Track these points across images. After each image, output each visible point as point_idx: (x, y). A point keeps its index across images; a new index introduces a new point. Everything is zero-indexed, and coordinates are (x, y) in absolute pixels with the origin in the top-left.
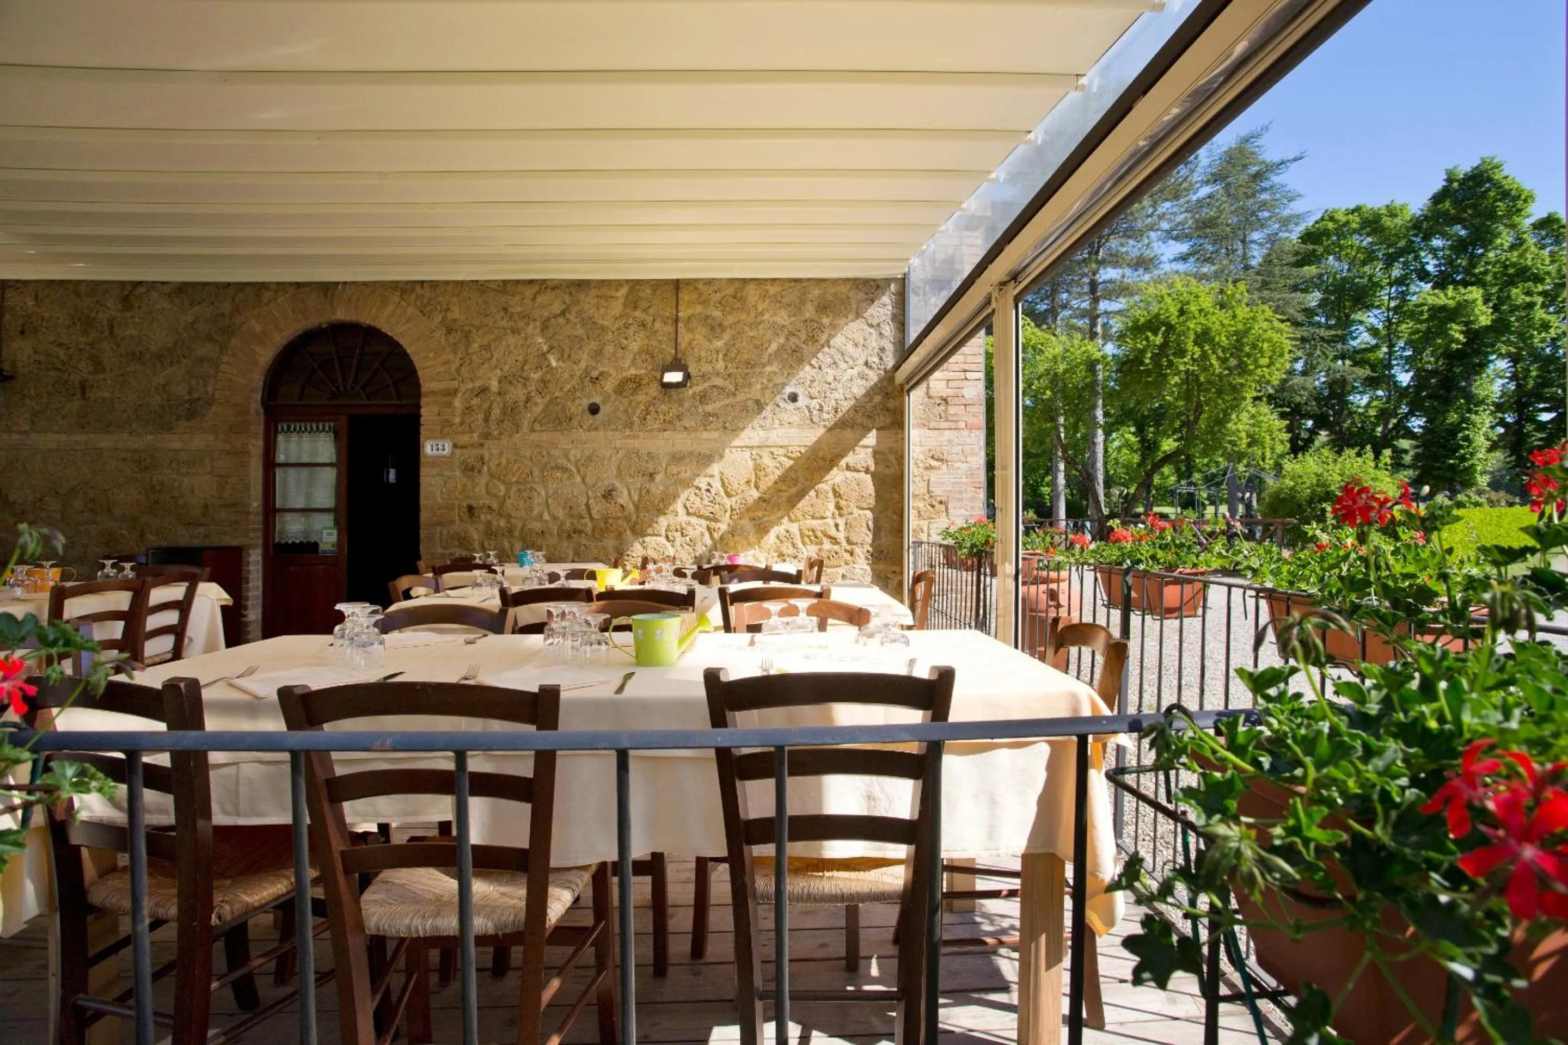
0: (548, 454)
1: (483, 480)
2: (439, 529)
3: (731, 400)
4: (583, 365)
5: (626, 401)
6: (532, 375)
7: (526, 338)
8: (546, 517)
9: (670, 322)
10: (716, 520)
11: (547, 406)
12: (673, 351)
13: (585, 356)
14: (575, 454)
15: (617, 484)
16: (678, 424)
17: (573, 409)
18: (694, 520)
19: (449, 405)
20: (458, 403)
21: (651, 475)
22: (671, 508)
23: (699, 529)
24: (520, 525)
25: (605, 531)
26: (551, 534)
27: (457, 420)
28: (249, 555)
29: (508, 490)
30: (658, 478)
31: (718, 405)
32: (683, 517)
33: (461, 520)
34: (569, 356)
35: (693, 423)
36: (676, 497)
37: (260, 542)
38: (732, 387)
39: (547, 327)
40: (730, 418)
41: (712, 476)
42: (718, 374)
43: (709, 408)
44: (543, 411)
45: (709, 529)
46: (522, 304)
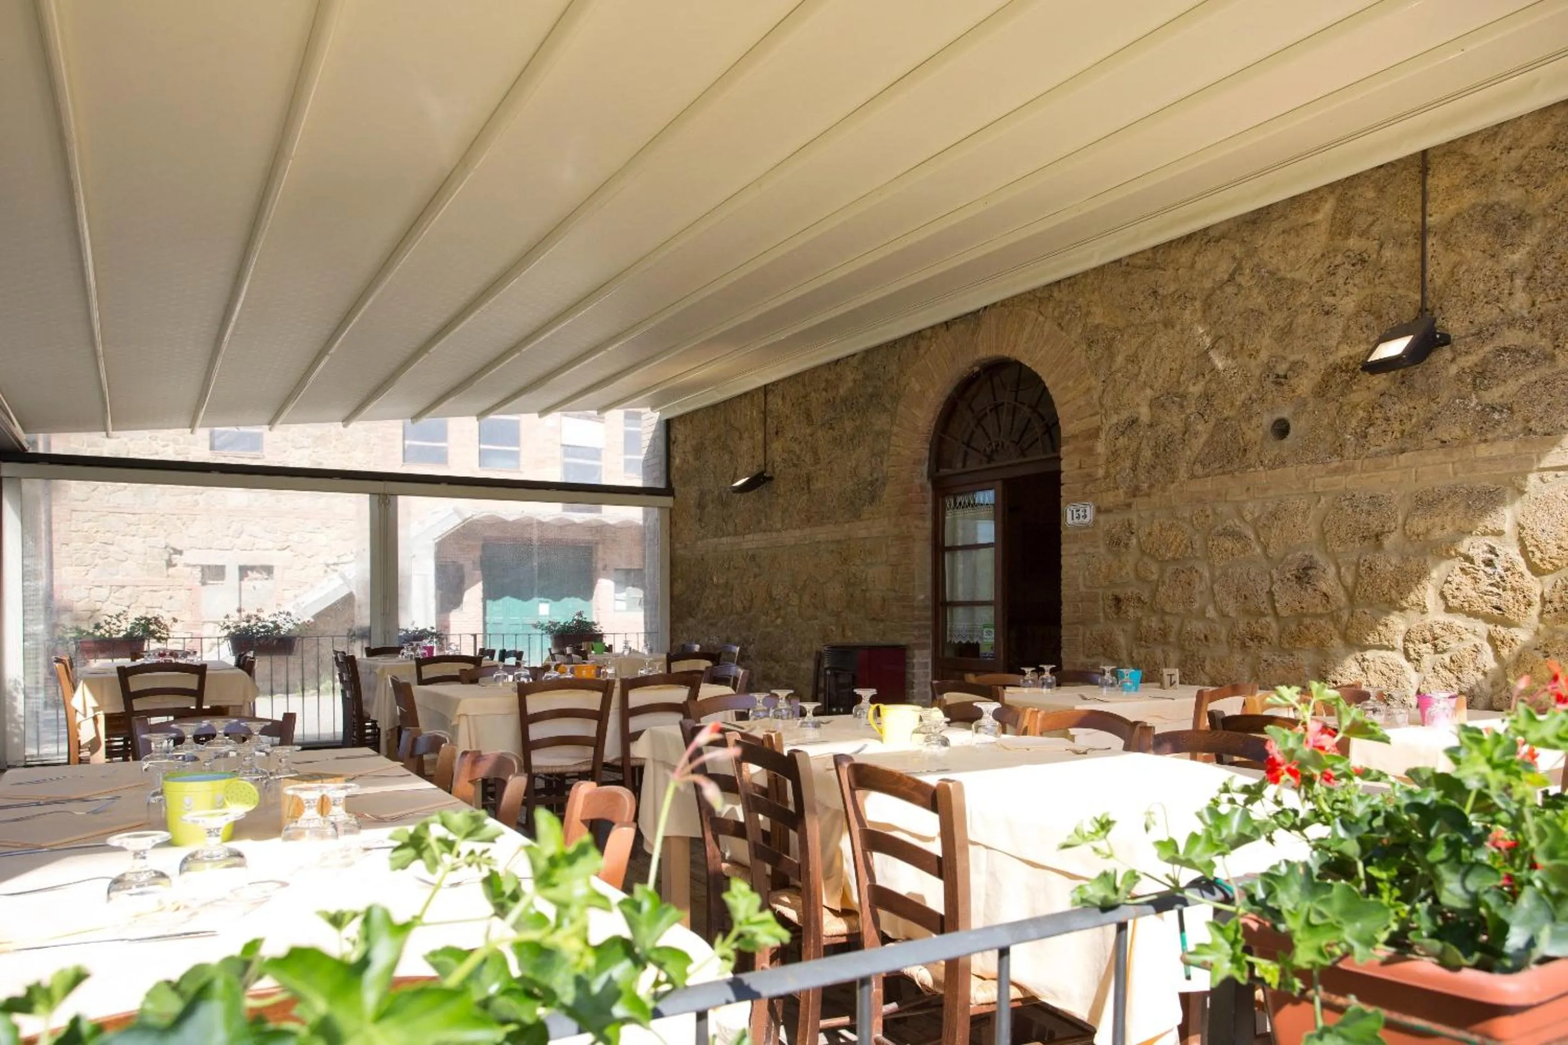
0: (1215, 513)
1: (1131, 558)
2: (1081, 628)
3: (1545, 370)
4: (1264, 356)
5: (1332, 407)
6: (1192, 389)
7: (1183, 331)
8: (1211, 613)
9: (1411, 240)
10: (1508, 624)
11: (1212, 436)
12: (1418, 297)
13: (1266, 341)
14: (1252, 509)
15: (1320, 559)
16: (1428, 436)
17: (1250, 435)
18: (1459, 621)
19: (1090, 451)
20: (1101, 447)
21: (1377, 536)
22: (1412, 597)
23: (1471, 640)
24: (1176, 626)
25: (1298, 637)
26: (1217, 640)
27: (1101, 473)
28: (914, 656)
29: (1162, 572)
30: (1388, 542)
31: (1512, 386)
32: (1436, 615)
33: (1106, 617)
34: (1242, 345)
35: (1457, 431)
36: (1422, 574)
37: (930, 641)
38: (1545, 344)
39: (1210, 307)
40: (1539, 410)
41: (1499, 533)
42: (1511, 324)
43: (1493, 395)
44: (1207, 444)
45: (1491, 639)
46: (1176, 279)
